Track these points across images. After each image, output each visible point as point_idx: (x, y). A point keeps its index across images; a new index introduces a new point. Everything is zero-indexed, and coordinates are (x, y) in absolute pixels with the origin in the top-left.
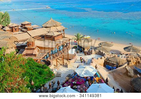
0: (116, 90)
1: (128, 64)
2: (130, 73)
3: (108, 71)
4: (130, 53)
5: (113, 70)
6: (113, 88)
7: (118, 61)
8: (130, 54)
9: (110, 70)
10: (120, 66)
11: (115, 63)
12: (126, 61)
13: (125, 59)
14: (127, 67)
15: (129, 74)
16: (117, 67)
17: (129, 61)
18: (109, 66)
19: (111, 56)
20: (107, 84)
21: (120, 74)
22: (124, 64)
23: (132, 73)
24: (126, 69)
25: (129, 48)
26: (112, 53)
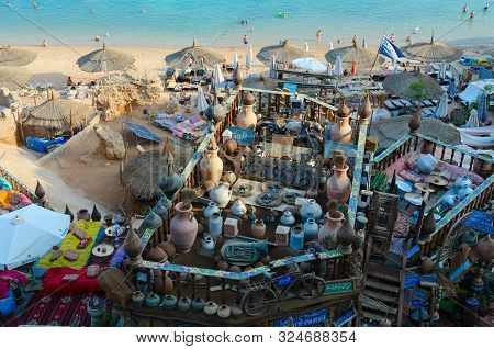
0: (75, 216)
1: (103, 117)
2: (112, 146)
3: (39, 157)
4: (102, 74)
5: (57, 150)
6: (67, 212)
7: (67, 114)
8: (103, 79)
9: (46, 151)
10: (76, 131)
11: (55, 124)
12: (92, 109)
13: (89, 101)
14: (100, 130)
15: (110, 150)
16: (67, 136)
17: (102, 107)
18: (36, 139)
19: (40, 101)
20: (43, 204)
21: (82, 158)
22: (90, 120)
23: (119, 146)
24: (98, 135)
25: (97, 57)
26: (40, 89)
